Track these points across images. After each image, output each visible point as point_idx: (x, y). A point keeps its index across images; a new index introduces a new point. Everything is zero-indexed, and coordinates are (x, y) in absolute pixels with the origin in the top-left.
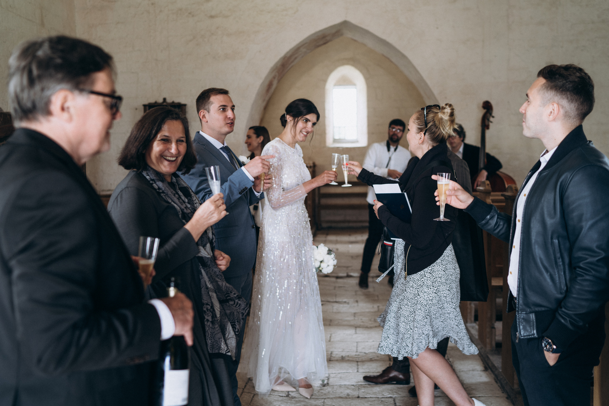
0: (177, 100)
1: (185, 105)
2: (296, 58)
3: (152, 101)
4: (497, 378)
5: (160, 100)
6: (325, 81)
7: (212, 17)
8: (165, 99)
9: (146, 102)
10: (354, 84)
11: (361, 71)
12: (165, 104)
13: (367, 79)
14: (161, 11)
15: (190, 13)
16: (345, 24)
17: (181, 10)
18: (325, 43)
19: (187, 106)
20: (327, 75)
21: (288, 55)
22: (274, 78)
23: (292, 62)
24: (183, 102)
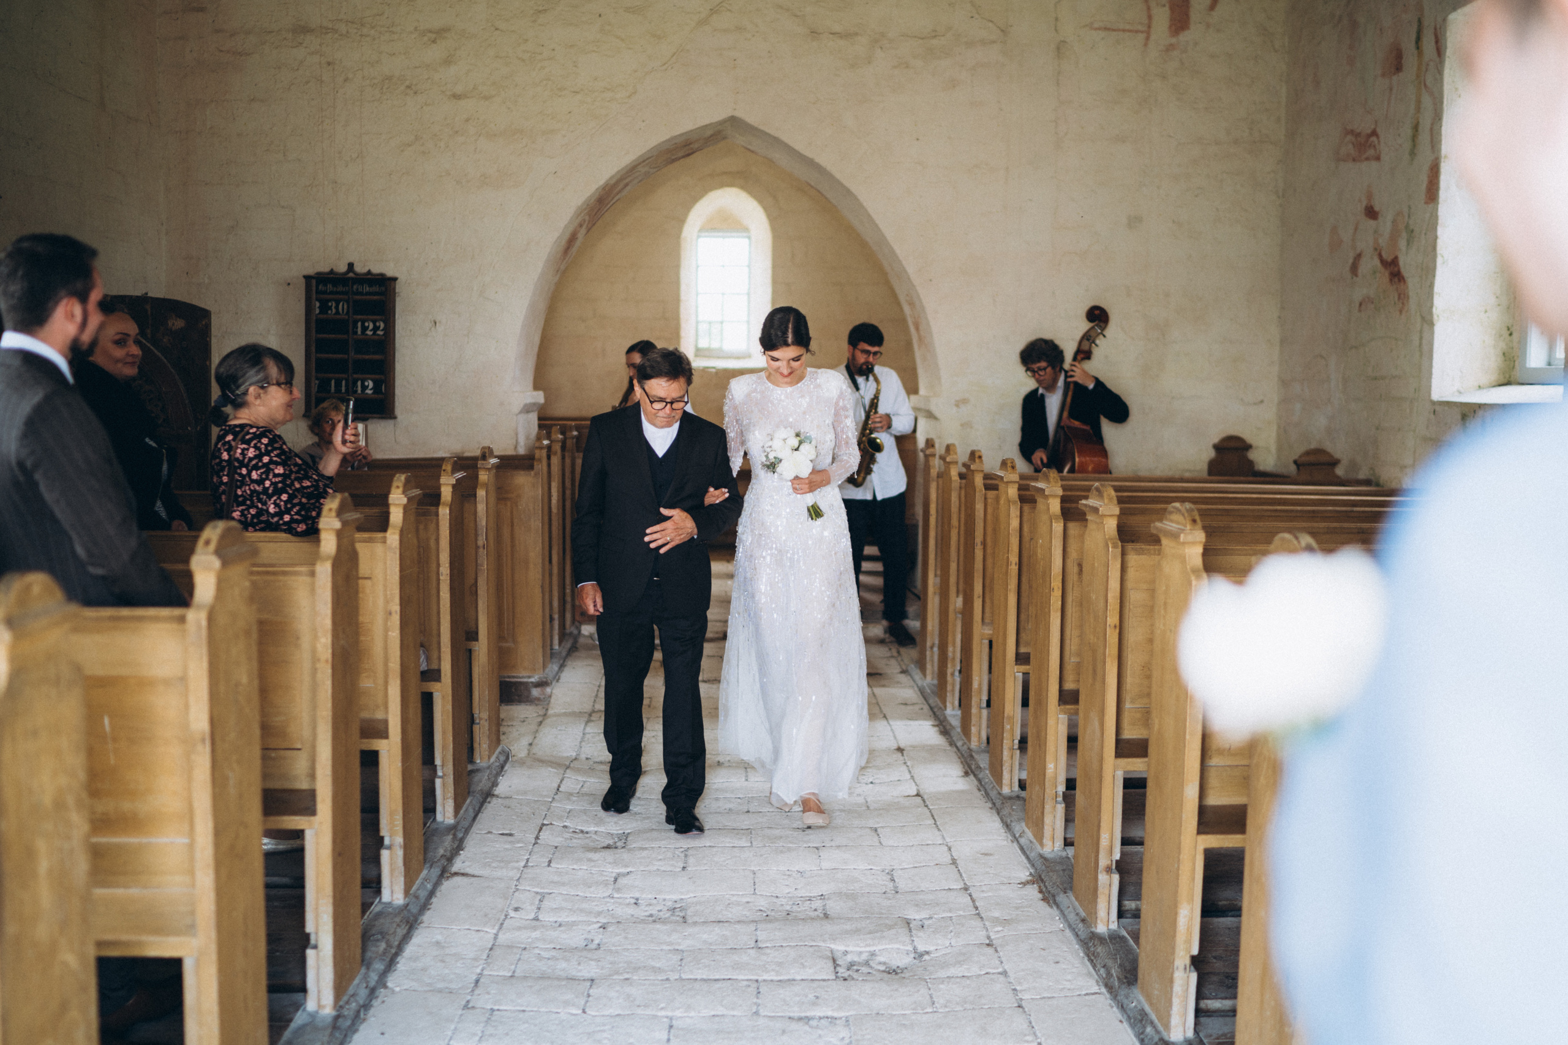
0: (376, 269)
1: (395, 279)
2: (627, 185)
3: (324, 268)
4: (981, 783)
5: (342, 268)
6: (681, 221)
7: (456, 97)
8: (351, 266)
9: (311, 271)
10: (746, 229)
11: (760, 201)
12: (351, 275)
13: (773, 220)
14: (346, 80)
15: (408, 87)
16: (733, 121)
17: (390, 78)
18: (689, 155)
19: (397, 282)
20: (688, 206)
21: (612, 182)
22: (581, 226)
23: (620, 192)
24: (390, 273)
